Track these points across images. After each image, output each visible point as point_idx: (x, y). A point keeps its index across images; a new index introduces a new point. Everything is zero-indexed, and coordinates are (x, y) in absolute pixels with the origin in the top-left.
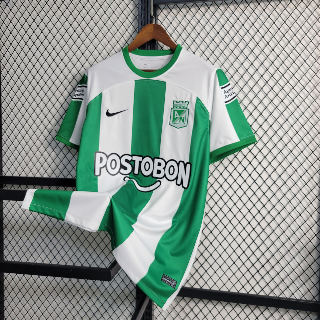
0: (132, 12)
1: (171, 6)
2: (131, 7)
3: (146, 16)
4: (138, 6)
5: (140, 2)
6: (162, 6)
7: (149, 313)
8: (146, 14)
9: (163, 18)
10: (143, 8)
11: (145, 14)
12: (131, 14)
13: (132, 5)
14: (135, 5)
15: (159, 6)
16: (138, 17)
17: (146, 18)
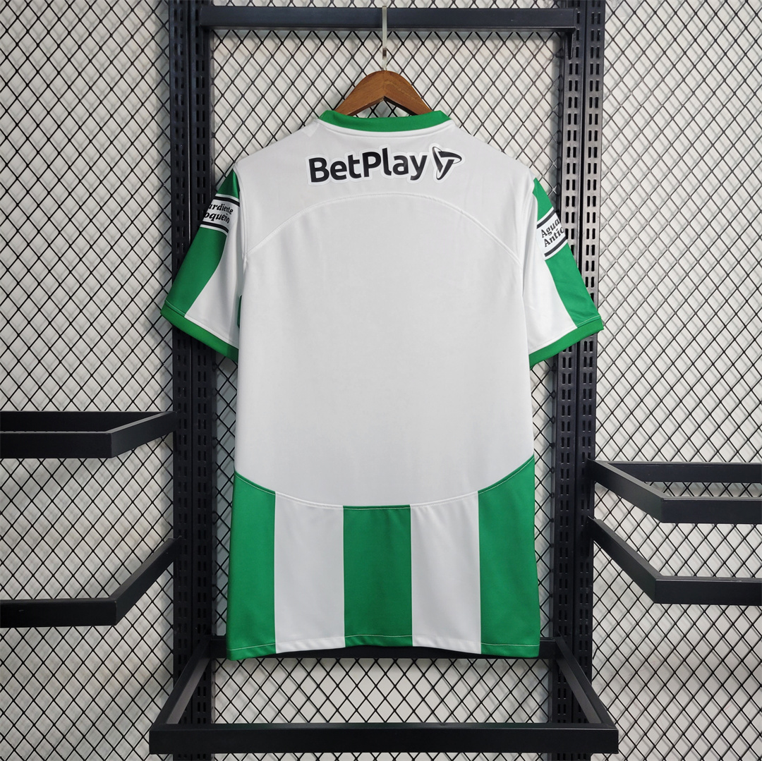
0: (153, 38)
1: (242, 32)
2: (151, 26)
3: (187, 50)
4: (167, 26)
5: (173, 19)
6: (222, 32)
7: (204, 704)
8: (187, 46)
9: (225, 57)
10: (179, 32)
11: (183, 45)
12: (153, 44)
13: (154, 23)
14: (160, 25)
15: (216, 31)
16: (167, 51)
17: (187, 53)
